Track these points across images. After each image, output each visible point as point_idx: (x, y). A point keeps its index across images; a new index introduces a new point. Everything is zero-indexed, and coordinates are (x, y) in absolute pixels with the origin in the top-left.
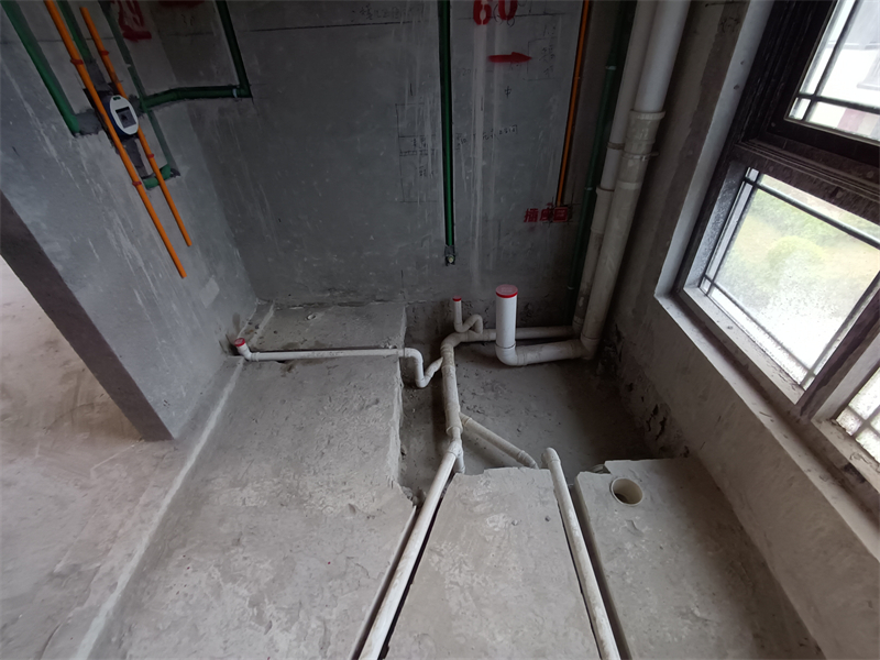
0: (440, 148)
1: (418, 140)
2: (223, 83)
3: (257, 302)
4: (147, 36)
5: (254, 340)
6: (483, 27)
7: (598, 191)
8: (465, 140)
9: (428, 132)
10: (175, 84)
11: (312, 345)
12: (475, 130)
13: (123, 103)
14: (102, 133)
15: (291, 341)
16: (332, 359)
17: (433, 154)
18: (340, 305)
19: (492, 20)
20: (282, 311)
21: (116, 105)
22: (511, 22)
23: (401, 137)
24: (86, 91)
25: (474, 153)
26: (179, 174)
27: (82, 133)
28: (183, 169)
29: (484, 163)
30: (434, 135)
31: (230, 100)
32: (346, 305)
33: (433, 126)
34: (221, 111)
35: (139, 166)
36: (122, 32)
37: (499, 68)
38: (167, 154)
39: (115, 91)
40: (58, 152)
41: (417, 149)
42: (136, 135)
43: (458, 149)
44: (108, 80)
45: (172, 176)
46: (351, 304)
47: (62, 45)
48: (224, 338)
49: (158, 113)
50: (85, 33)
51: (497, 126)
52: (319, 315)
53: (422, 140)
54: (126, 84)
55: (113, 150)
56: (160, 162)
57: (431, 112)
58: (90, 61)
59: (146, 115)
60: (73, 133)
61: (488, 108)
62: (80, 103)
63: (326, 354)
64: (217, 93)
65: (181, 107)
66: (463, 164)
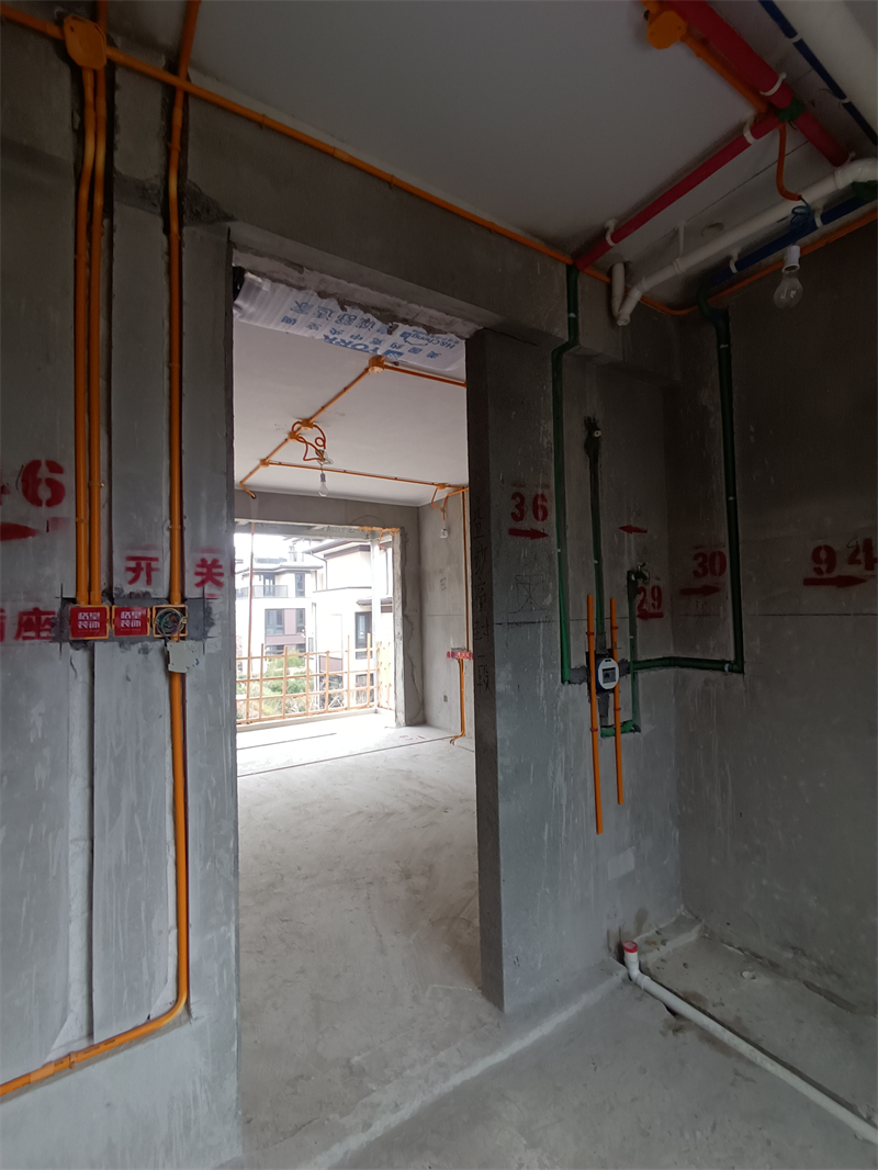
2: (717, 657)
3: (681, 910)
4: (660, 616)
10: (671, 653)
11: (729, 1018)
13: (613, 664)
14: (585, 685)
15: (700, 991)
20: (710, 940)
21: (604, 665)
24: (588, 654)
26: (639, 731)
27: (569, 683)
28: (646, 728)
31: (719, 673)
32: (819, 991)
34: (706, 682)
35: (604, 716)
36: (637, 613)
38: (635, 711)
39: (610, 654)
40: (545, 693)
42: (613, 690)
44: (609, 646)
45: (631, 731)
46: (831, 997)
47: (585, 623)
48: (615, 930)
49: (642, 675)
50: (607, 614)
52: (764, 981)
54: (623, 652)
55: (587, 699)
56: (625, 716)
58: (601, 633)
59: (629, 676)
60: (563, 682)
62: (578, 660)
63: (744, 1048)
64: (708, 665)
65: (671, 672)
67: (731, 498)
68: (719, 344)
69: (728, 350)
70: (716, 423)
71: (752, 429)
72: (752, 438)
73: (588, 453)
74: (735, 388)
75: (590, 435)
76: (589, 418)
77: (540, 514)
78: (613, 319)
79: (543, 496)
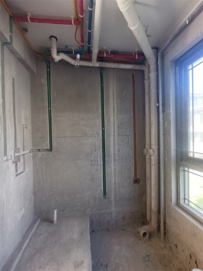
0: (102, 164)
8: (109, 162)
10: (32, 148)
12: (111, 159)
14: (11, 161)
17: (100, 165)
19: (114, 137)
23: (92, 161)
25: (111, 165)
29: (114, 168)
30: (100, 161)
31: (46, 152)
33: (100, 158)
35: (16, 169)
37: (117, 146)
41: (96, 164)
43: (107, 164)
51: (117, 158)
53: (97, 162)
57: (100, 155)
61: (114, 154)
66: (108, 168)
67: (50, 108)
68: (47, 69)
69: (50, 71)
70: (46, 88)
71: (55, 93)
72: (55, 95)
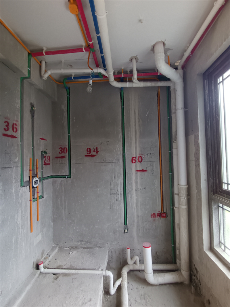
0: (123, 193)
1: (116, 190)
2: (64, 174)
3: (53, 245)
4: (49, 164)
5: (47, 263)
6: (134, 164)
7: (174, 208)
8: (130, 191)
9: (119, 188)
10: (52, 174)
11: (69, 266)
12: (133, 188)
13: (37, 179)
14: (28, 187)
15: (61, 264)
16: (75, 274)
17: (120, 194)
18: (83, 248)
19: (136, 163)
20: (61, 249)
21: (35, 179)
22: (141, 163)
23: (111, 189)
24: (29, 177)
25: (133, 195)
26: (44, 198)
27: (23, 186)
28: (45, 196)
29: (136, 198)
30: (121, 189)
31: (65, 178)
32: (86, 248)
33: (121, 187)
34: (61, 181)
35: (34, 195)
36: (44, 163)
37: (139, 173)
38: (43, 192)
39: (36, 176)
40: (15, 191)
41: (116, 193)
42: (37, 187)
43: (128, 193)
44: (36, 174)
45: (41, 198)
46: (88, 248)
47: (29, 167)
48: (35, 260)
49: (44, 181)
50: (35, 164)
51: (139, 187)
52: (75, 252)
53: (117, 190)
54: (40, 175)
55: (29, 191)
56: (40, 194)
57: (120, 183)
58: (33, 170)
59: (41, 182)
60: (21, 186)
61: (136, 183)
62: (26, 179)
63: (73, 271)
64: (62, 177)
65: (51, 180)
66: (130, 198)
68: (67, 95)
70: (66, 114)
71: (75, 118)
72: (74, 120)
73: (31, 113)
74: (71, 107)
75: (32, 108)
76: (32, 103)
77: (15, 130)
78: (41, 76)
79: (16, 124)
